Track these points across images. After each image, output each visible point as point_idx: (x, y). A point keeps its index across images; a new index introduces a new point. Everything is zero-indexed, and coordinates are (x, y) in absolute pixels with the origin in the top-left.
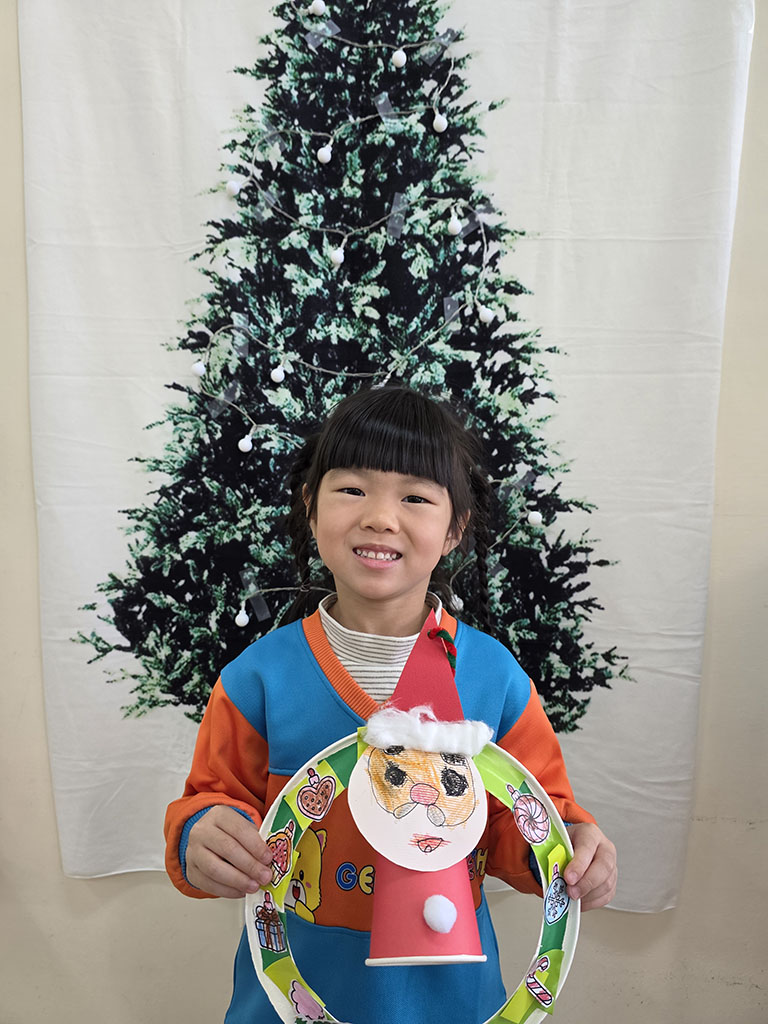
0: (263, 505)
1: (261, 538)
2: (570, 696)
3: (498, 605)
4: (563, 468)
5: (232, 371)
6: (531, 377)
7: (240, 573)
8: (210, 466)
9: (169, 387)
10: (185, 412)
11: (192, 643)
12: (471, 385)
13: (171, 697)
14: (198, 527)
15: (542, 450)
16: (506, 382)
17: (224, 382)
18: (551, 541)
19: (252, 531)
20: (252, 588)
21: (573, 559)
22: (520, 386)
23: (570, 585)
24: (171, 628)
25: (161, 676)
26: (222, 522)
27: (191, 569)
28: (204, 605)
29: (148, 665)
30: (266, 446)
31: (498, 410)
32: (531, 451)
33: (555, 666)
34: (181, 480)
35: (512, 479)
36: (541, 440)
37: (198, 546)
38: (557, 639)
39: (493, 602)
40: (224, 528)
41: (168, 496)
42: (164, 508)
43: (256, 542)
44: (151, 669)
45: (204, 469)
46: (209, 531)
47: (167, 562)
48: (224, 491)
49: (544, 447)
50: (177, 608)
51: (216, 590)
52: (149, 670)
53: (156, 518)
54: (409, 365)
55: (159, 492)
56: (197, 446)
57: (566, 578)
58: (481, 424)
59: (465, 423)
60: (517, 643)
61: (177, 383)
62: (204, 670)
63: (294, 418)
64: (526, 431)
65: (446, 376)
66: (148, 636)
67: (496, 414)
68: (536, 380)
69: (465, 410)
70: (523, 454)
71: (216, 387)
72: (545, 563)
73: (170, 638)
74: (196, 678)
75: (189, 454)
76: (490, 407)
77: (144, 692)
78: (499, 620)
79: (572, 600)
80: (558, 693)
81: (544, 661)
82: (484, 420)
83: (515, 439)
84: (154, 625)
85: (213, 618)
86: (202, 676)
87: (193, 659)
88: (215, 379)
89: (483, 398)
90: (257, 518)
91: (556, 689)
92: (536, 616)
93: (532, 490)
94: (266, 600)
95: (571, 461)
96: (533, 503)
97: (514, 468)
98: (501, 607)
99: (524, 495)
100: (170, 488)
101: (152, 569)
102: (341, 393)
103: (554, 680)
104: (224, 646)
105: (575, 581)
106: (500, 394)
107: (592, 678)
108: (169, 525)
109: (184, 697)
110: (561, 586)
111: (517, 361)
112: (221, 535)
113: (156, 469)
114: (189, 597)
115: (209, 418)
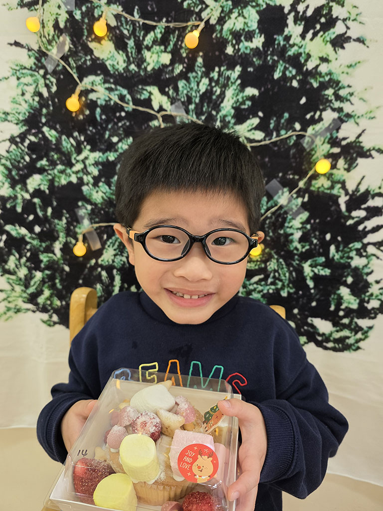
0: (92, 150)
1: (92, 181)
2: (356, 323)
3: (296, 244)
4: (369, 115)
5: (62, 25)
6: (344, 20)
7: (76, 210)
8: (49, 117)
9: (11, 45)
10: (25, 68)
11: (42, 265)
12: (284, 31)
13: (30, 306)
14: (41, 171)
15: (349, 97)
16: (318, 27)
17: (56, 37)
18: (351, 187)
19: (84, 174)
20: (86, 222)
21: (371, 203)
22: (332, 30)
23: (365, 227)
24: (26, 253)
25: (22, 290)
26: (60, 167)
27: (38, 206)
28: (49, 236)
29: (11, 281)
30: (92, 96)
31: (309, 56)
32: (338, 98)
33: (345, 298)
34: (26, 130)
35: (318, 127)
36: (349, 86)
37: (42, 188)
38: (348, 275)
39: (292, 241)
40: (62, 172)
41: (16, 144)
42: (14, 155)
43: (87, 184)
44: (14, 285)
45: (44, 120)
46: (50, 174)
47: (19, 200)
48: (61, 138)
49: (352, 94)
50: (30, 238)
51: (58, 224)
52: (12, 286)
53: (8, 164)
54: (222, 11)
55: (9, 140)
56: (37, 99)
57: (362, 221)
58: (290, 72)
59: (275, 71)
60: (311, 278)
61: (17, 41)
62: (53, 287)
63: (117, 70)
64: (335, 77)
65: (259, 22)
66: (8, 259)
67: (306, 61)
68: (349, 23)
69: (276, 58)
70: (331, 100)
71: (50, 42)
72: (343, 208)
73: (27, 261)
74: (47, 293)
75: (31, 107)
76: (300, 54)
77: (9, 302)
78: (296, 257)
79: (365, 241)
80: (346, 321)
81: (335, 293)
82: (294, 67)
83: (324, 86)
84: (14, 251)
85: (57, 246)
86: (51, 291)
87: (43, 278)
88: (49, 35)
89: (294, 45)
90: (87, 162)
91: (344, 317)
92: (331, 255)
93: (337, 137)
94: (98, 233)
95: (377, 108)
96: (336, 150)
97: (320, 115)
98: (299, 246)
99: (328, 143)
100: (18, 136)
101: (8, 206)
102: (160, 45)
103: (343, 310)
104: (67, 269)
105: (370, 224)
106: (312, 39)
107: (378, 309)
108: (18, 169)
109: (39, 308)
110: (357, 228)
111: (331, 4)
112: (59, 178)
113: (6, 120)
114: (37, 229)
115: (46, 73)
